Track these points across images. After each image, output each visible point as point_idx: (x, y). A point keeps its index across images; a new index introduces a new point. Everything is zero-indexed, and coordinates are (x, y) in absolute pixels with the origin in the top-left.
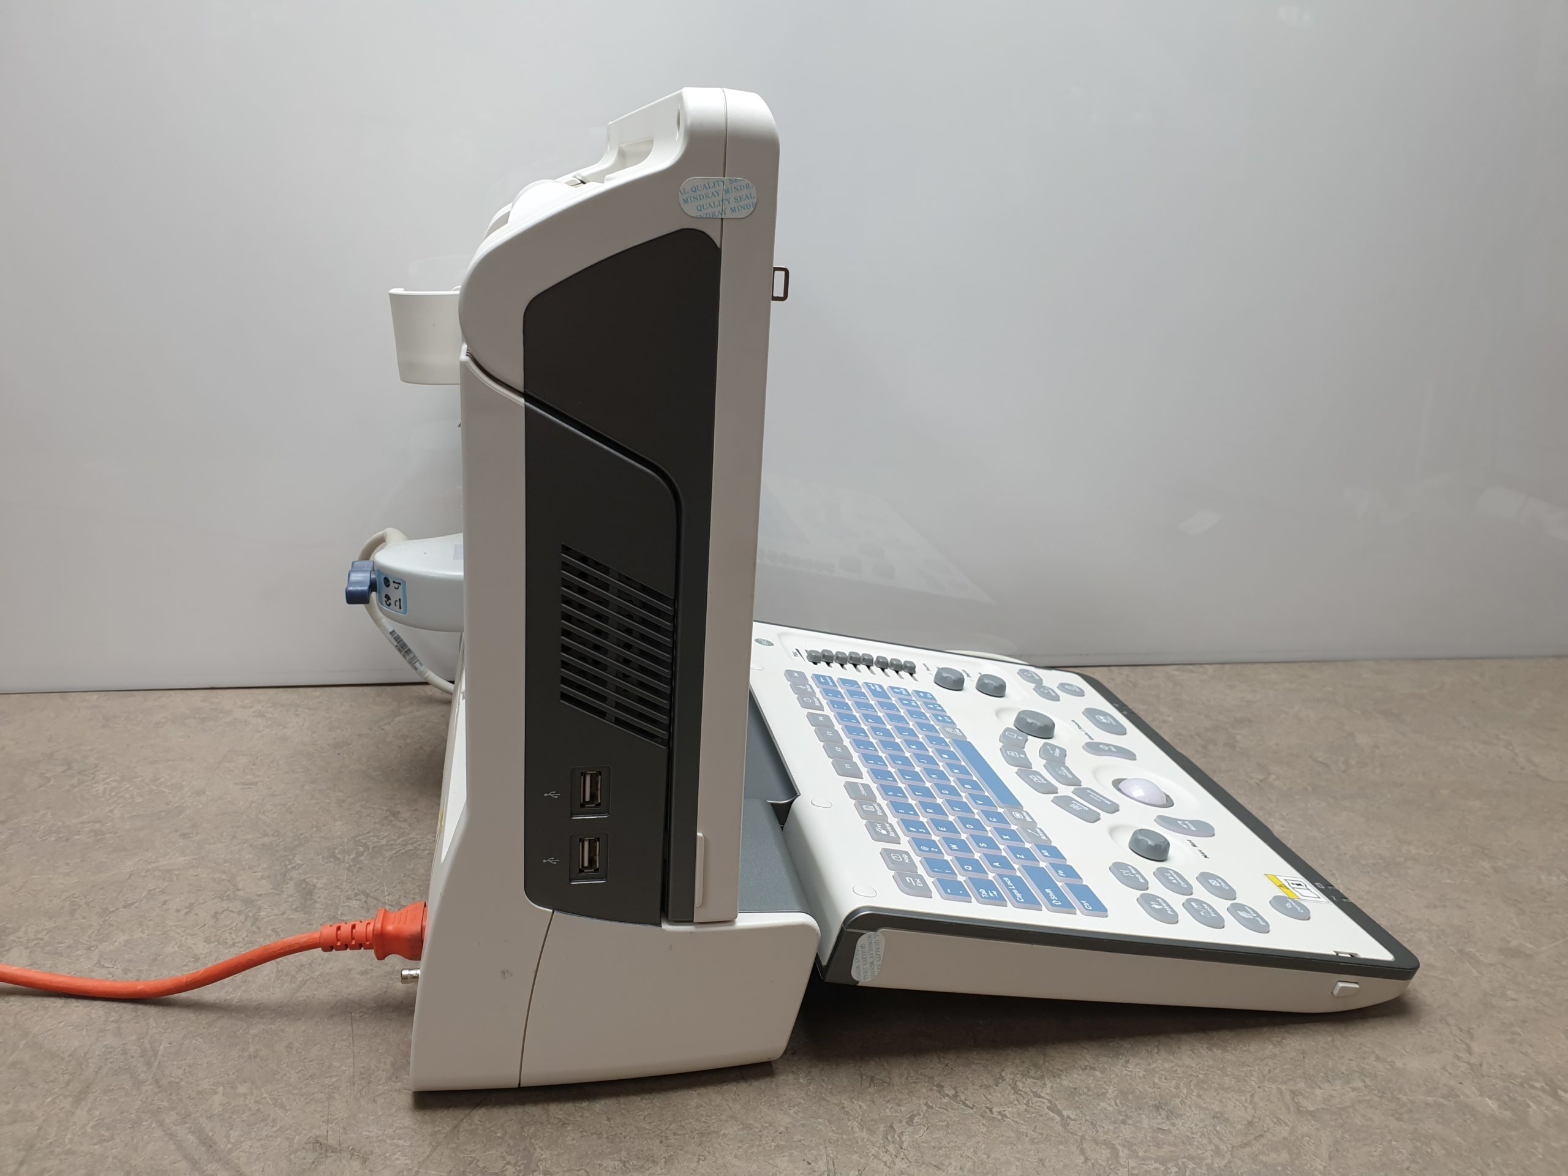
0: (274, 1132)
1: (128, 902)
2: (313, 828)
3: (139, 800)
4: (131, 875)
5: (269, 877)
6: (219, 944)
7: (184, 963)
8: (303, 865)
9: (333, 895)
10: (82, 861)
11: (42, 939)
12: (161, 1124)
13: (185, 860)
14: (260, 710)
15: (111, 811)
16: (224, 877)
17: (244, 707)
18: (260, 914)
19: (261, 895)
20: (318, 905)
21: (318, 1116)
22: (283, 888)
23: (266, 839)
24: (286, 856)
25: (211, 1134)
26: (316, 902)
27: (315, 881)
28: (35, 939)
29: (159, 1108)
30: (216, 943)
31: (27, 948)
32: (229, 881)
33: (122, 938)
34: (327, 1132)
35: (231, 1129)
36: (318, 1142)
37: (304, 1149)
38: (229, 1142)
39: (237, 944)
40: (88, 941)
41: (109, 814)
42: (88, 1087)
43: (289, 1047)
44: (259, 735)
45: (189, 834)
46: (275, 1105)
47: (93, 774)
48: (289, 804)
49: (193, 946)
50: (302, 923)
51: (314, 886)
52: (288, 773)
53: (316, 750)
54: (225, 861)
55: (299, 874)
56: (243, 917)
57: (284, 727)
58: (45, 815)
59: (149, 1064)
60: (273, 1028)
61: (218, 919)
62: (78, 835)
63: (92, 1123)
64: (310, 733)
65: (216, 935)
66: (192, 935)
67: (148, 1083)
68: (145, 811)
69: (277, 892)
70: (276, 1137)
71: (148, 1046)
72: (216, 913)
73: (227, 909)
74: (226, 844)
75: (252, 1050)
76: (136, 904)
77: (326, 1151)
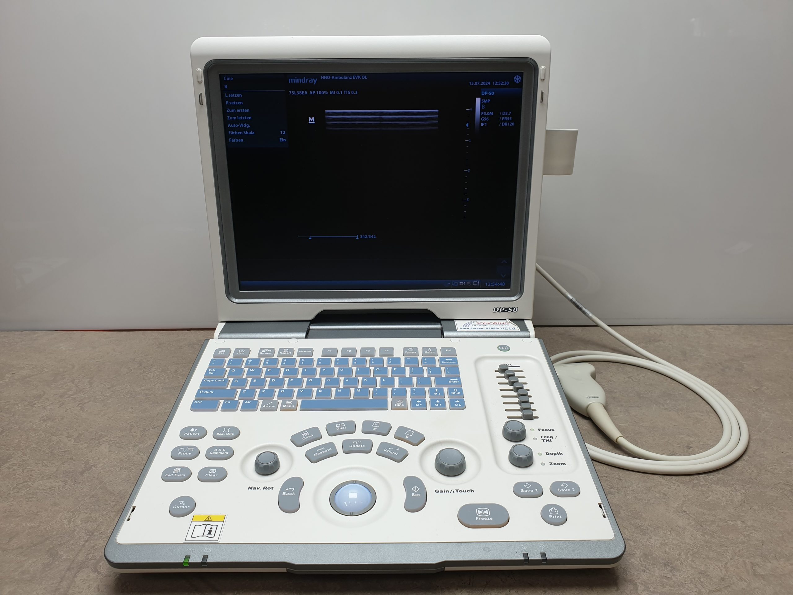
41: (154, 387)
58: (127, 386)
62: (139, 395)
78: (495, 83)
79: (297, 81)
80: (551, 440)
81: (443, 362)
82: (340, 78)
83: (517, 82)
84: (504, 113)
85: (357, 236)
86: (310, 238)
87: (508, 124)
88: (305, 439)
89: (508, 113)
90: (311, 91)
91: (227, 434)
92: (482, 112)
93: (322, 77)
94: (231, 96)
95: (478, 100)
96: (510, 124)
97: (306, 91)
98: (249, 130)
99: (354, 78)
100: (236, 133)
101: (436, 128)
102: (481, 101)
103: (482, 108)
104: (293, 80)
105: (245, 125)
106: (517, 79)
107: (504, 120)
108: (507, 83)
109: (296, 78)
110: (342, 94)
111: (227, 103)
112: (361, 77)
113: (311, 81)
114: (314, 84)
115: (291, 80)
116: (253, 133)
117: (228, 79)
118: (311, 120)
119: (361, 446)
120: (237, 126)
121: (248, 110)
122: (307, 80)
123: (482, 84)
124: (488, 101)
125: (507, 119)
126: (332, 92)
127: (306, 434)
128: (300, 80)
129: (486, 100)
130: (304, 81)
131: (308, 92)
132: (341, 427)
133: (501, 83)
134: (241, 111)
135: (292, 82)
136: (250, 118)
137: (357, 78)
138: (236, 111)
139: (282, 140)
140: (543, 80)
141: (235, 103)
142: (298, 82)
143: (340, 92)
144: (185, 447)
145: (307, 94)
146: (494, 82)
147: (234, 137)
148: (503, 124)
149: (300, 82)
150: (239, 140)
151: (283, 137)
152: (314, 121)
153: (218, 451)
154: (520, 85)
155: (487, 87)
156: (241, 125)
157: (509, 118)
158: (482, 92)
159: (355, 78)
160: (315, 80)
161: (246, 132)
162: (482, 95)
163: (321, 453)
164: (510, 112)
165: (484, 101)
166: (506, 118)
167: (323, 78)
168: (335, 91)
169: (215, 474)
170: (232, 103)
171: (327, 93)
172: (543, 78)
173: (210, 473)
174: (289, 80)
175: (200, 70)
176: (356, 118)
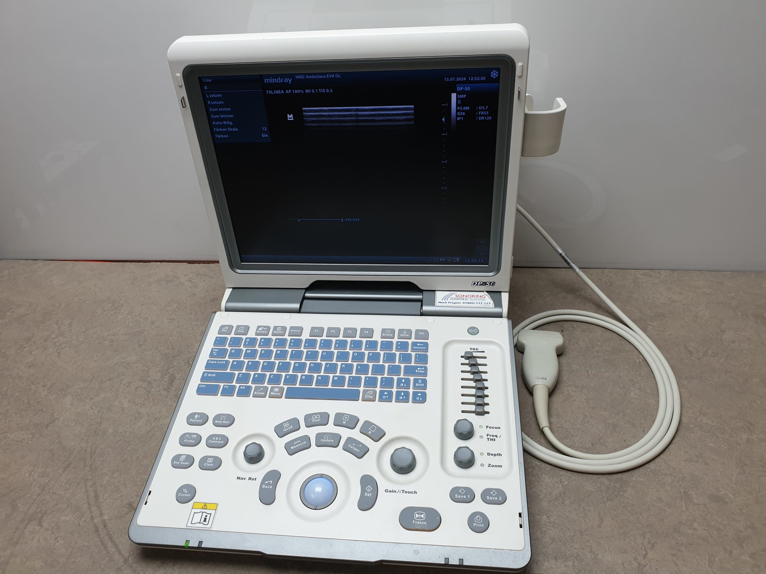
0: (119, 497)
1: (110, 378)
2: (186, 346)
3: (131, 325)
4: (116, 364)
5: (161, 371)
6: (133, 403)
7: (118, 411)
8: (176, 366)
9: (181, 384)
10: (103, 355)
11: (78, 392)
12: (86, 486)
13: (136, 359)
14: (191, 277)
15: (120, 330)
16: (146, 369)
17: (185, 275)
18: (152, 390)
19: (155, 380)
20: (173, 388)
21: (135, 493)
22: (164, 377)
23: (167, 351)
24: (172, 360)
25: (99, 493)
26: (173, 386)
27: (177, 375)
28: (76, 392)
29: (87, 479)
30: (132, 403)
31: (72, 396)
32: (147, 371)
33: (103, 395)
34: (135, 500)
35: (106, 493)
36: (131, 504)
37: (125, 506)
38: (103, 499)
39: (138, 405)
40: (92, 395)
42: (69, 465)
43: (138, 458)
44: (186, 291)
45: (142, 345)
46: (123, 484)
47: (120, 309)
48: (183, 332)
49: (124, 403)
50: (164, 397)
51: (176, 377)
52: (189, 314)
53: (204, 302)
54: (149, 361)
55: (172, 371)
56: (145, 391)
57: (197, 288)
59: (91, 458)
60: (136, 448)
61: (136, 391)
63: (65, 482)
64: (205, 292)
65: (133, 399)
66: (125, 398)
67: (88, 466)
68: (131, 331)
69: (161, 379)
70: (118, 499)
71: (94, 449)
72: (137, 387)
73: (141, 386)
74: (152, 352)
75: (125, 457)
76: (112, 380)
77: (132, 509)
78: (471, 79)
79: (272, 81)
80: (495, 439)
81: (414, 347)
82: (314, 77)
83: (494, 77)
84: (481, 108)
85: (342, 219)
86: (299, 221)
87: (485, 118)
88: (286, 430)
89: (485, 108)
90: (287, 90)
91: (224, 422)
92: (458, 107)
93: (297, 76)
94: (212, 96)
95: (454, 96)
96: (487, 118)
97: (282, 91)
98: (232, 127)
99: (327, 77)
100: (221, 130)
101: (413, 122)
102: (457, 97)
103: (458, 103)
104: (269, 80)
105: (228, 123)
106: (494, 74)
107: (481, 114)
108: (483, 78)
109: (271, 78)
110: (317, 92)
111: (209, 102)
112: (335, 76)
113: (286, 81)
114: (290, 83)
115: (266, 81)
116: (237, 130)
117: (207, 80)
118: (290, 117)
119: (331, 440)
120: (221, 123)
121: (230, 109)
122: (282, 79)
123: (457, 80)
124: (464, 96)
125: (484, 113)
126: (307, 91)
127: (287, 425)
128: (276, 80)
129: (462, 95)
130: (279, 80)
131: (285, 92)
132: (316, 419)
133: (477, 78)
134: (223, 110)
135: (268, 82)
136: (232, 116)
137: (330, 77)
138: (218, 110)
139: (264, 136)
140: (520, 77)
141: (217, 103)
142: (274, 82)
143: (315, 91)
144: (190, 434)
145: (283, 93)
146: (469, 78)
147: (220, 133)
148: (480, 118)
149: (276, 82)
150: (225, 136)
151: (265, 132)
152: (292, 118)
153: (215, 440)
154: (497, 80)
155: (463, 82)
156: (225, 123)
157: (486, 112)
158: (458, 88)
159: (329, 77)
160: (290, 80)
161: (230, 129)
162: (458, 90)
163: (297, 446)
164: (487, 107)
165: (459, 96)
166: (482, 113)
167: (297, 78)
168: (310, 90)
169: (212, 463)
170: (214, 103)
171: (303, 92)
172: (520, 75)
173: (208, 462)
174: (265, 80)
175: (179, 75)
176: (333, 115)
